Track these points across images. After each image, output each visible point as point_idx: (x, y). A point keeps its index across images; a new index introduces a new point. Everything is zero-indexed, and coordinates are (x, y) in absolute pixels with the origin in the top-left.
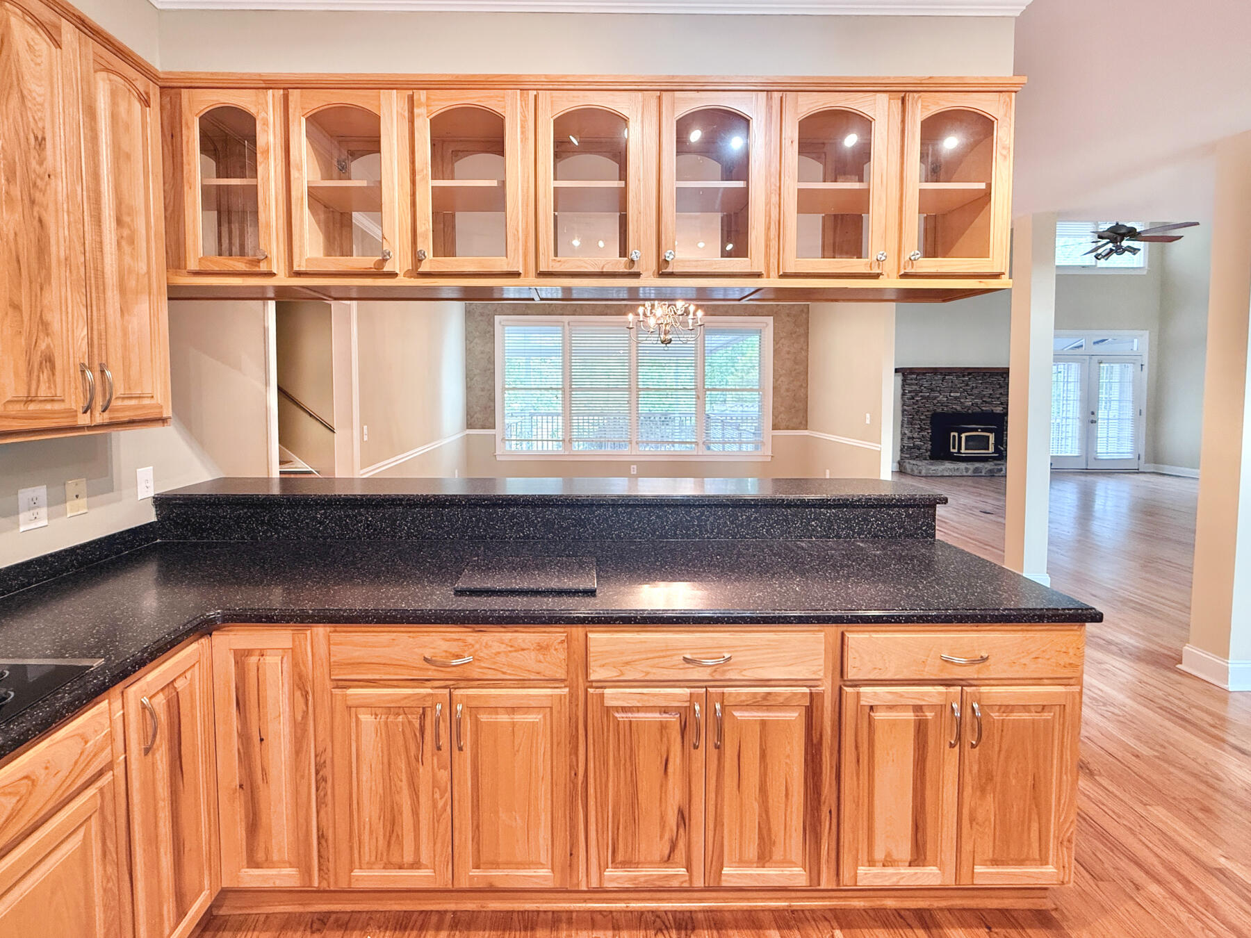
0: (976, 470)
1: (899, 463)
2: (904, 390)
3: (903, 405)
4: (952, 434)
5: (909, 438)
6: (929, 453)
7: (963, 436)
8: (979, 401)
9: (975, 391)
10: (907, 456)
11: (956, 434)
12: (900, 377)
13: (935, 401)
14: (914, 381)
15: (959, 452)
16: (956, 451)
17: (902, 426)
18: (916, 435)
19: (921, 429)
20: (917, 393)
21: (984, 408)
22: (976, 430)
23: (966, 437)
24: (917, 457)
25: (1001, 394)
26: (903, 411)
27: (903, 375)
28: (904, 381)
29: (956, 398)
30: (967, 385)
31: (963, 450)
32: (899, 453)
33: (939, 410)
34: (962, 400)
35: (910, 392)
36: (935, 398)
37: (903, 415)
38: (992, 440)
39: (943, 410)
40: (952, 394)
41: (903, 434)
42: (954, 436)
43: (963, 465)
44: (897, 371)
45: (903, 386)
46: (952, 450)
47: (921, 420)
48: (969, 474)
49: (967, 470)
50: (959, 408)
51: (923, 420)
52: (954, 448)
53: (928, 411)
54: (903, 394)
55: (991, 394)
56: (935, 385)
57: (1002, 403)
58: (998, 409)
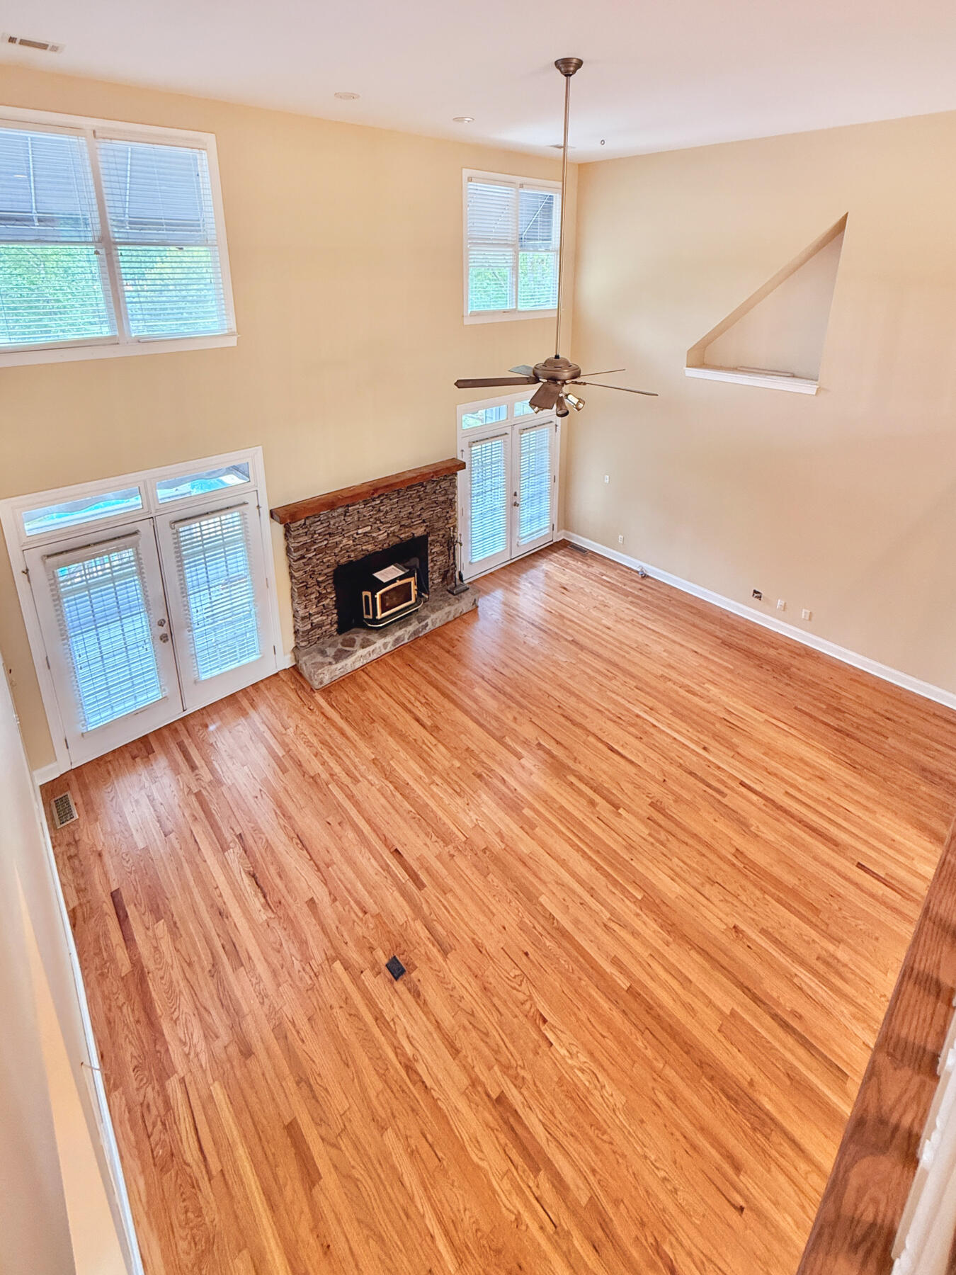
0: (397, 640)
1: (293, 651)
2: (288, 546)
4: (364, 594)
5: (303, 616)
6: (336, 626)
7: (378, 595)
8: (396, 528)
9: (390, 516)
10: (303, 643)
11: (369, 594)
13: (337, 551)
14: (302, 530)
15: (374, 620)
16: (371, 617)
18: (313, 610)
19: (321, 598)
20: (308, 546)
21: (403, 536)
22: (392, 582)
23: (383, 595)
24: (319, 639)
25: (422, 509)
26: (292, 578)
27: (285, 524)
29: (365, 534)
30: (379, 511)
31: (379, 617)
32: (292, 639)
33: (344, 561)
34: (374, 535)
35: (296, 548)
36: (337, 544)
37: (292, 584)
38: (414, 586)
39: (349, 557)
40: (360, 531)
41: (295, 611)
42: (367, 597)
43: (379, 643)
44: (273, 512)
45: (286, 542)
46: (366, 617)
47: (319, 584)
48: (388, 650)
49: (386, 645)
50: (370, 547)
51: (323, 582)
52: (368, 613)
53: (328, 567)
54: (288, 550)
55: (410, 513)
56: (334, 525)
57: (424, 522)
58: (419, 531)
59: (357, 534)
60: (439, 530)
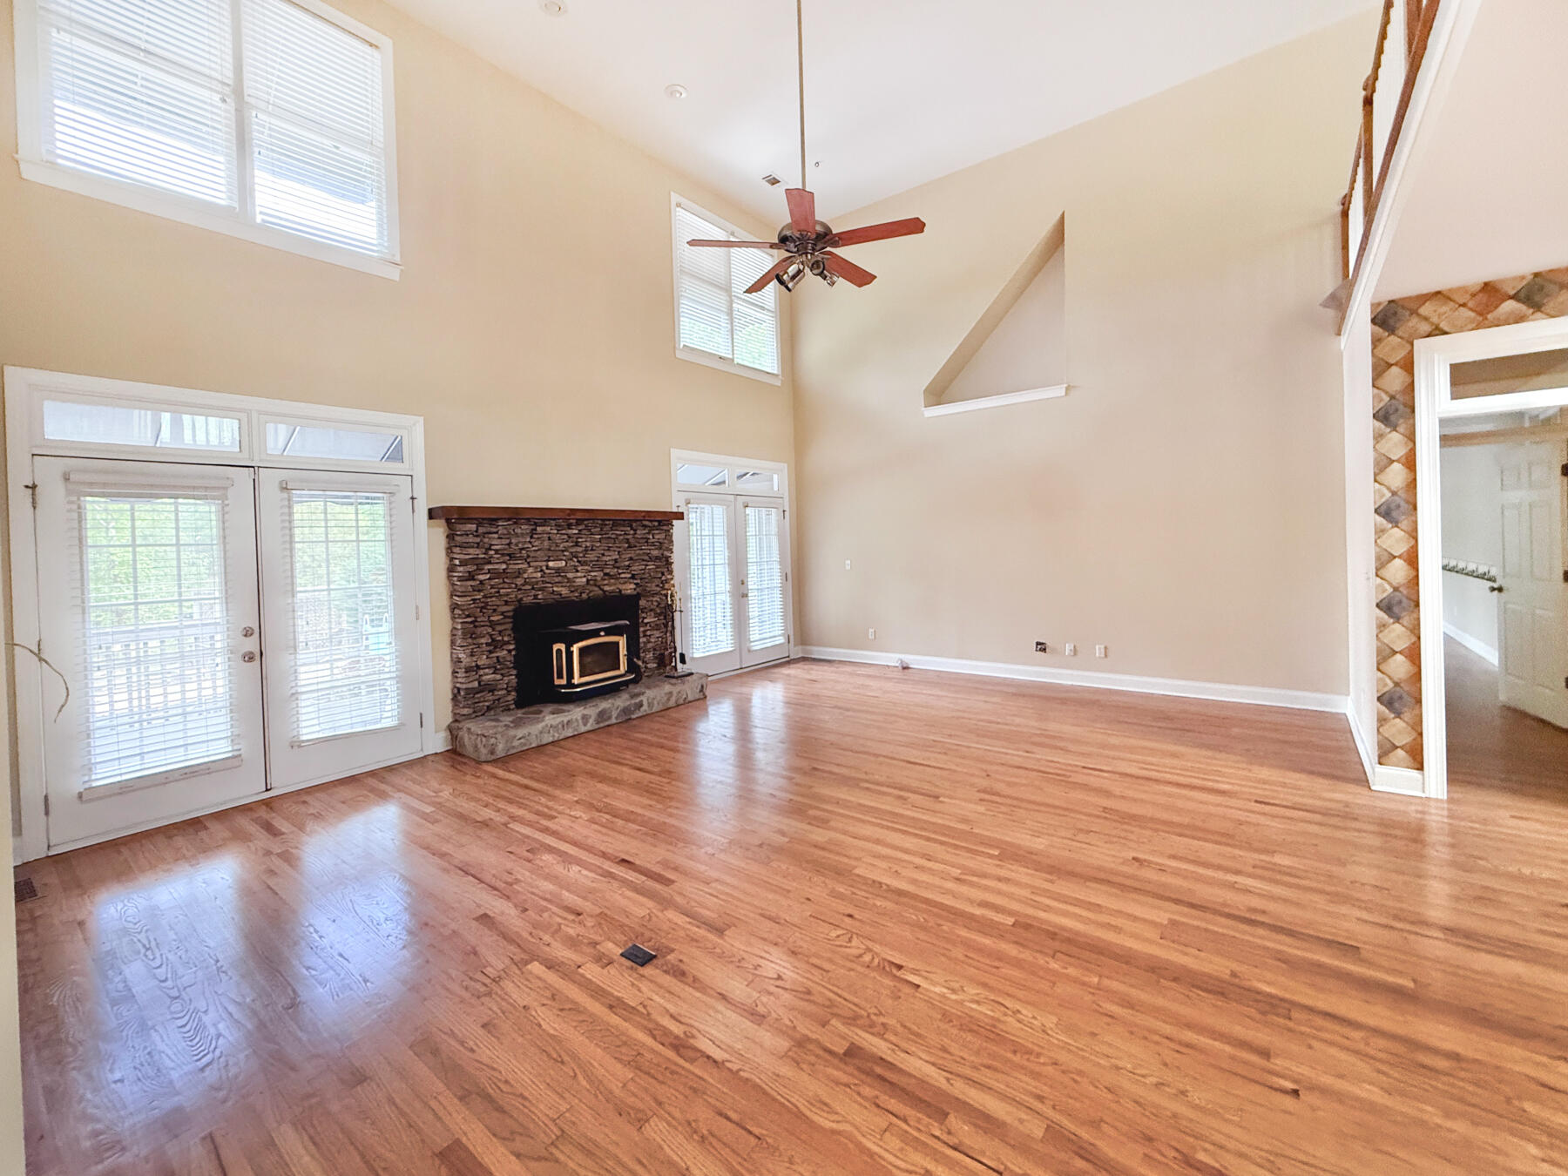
0: (602, 715)
1: (450, 729)
2: (452, 559)
3: (452, 596)
4: (556, 647)
5: (468, 670)
6: (514, 695)
7: (575, 648)
8: (599, 575)
9: (592, 556)
10: (466, 711)
11: (562, 647)
12: (440, 531)
13: (519, 581)
14: (471, 539)
15: (570, 685)
16: (564, 682)
17: (453, 643)
18: (483, 661)
19: (495, 645)
20: (479, 564)
21: (606, 588)
22: (595, 633)
23: (582, 650)
24: (489, 708)
25: (631, 559)
26: (454, 607)
27: (448, 521)
28: (450, 537)
29: (558, 571)
30: (577, 544)
31: (576, 681)
32: (449, 706)
33: (528, 600)
34: (570, 575)
35: (463, 563)
36: (519, 573)
37: (453, 618)
38: (623, 651)
39: (536, 597)
40: (551, 564)
41: (456, 661)
42: (559, 651)
43: (576, 713)
44: (432, 514)
45: (449, 550)
46: (557, 682)
47: (492, 625)
48: (589, 727)
49: (585, 718)
50: (564, 591)
51: (498, 623)
52: (560, 676)
53: (506, 603)
54: (451, 569)
55: (616, 561)
56: (516, 545)
57: (633, 577)
58: (629, 588)
59: (548, 568)
60: (653, 595)
